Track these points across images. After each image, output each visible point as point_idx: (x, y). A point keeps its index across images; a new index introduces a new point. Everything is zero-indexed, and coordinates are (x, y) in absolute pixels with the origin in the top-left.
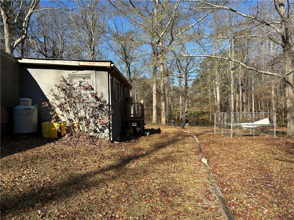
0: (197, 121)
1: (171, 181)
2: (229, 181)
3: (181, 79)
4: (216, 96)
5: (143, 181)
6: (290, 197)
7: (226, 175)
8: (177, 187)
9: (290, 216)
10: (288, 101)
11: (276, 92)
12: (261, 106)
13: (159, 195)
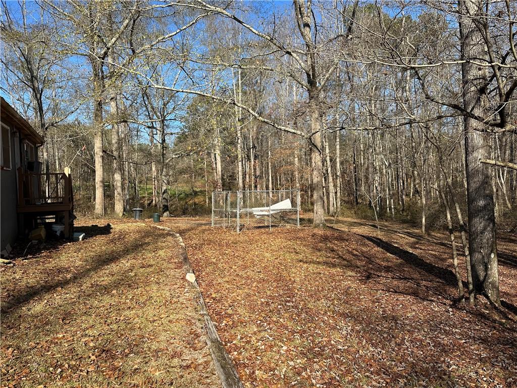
0: (184, 207)
1: (123, 326)
2: (231, 307)
3: (154, 130)
4: (216, 164)
5: (61, 336)
6: (317, 319)
7: (226, 297)
8: (134, 335)
9: (317, 349)
10: (315, 173)
11: (300, 159)
12: (280, 181)
13: (94, 360)
